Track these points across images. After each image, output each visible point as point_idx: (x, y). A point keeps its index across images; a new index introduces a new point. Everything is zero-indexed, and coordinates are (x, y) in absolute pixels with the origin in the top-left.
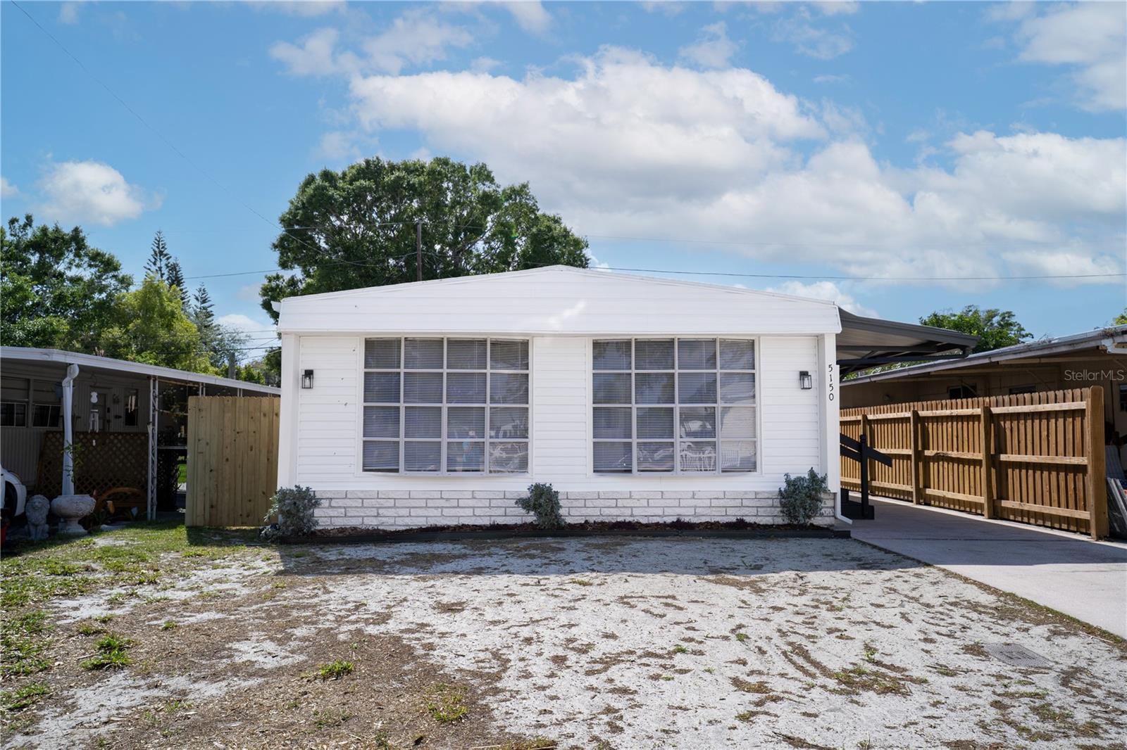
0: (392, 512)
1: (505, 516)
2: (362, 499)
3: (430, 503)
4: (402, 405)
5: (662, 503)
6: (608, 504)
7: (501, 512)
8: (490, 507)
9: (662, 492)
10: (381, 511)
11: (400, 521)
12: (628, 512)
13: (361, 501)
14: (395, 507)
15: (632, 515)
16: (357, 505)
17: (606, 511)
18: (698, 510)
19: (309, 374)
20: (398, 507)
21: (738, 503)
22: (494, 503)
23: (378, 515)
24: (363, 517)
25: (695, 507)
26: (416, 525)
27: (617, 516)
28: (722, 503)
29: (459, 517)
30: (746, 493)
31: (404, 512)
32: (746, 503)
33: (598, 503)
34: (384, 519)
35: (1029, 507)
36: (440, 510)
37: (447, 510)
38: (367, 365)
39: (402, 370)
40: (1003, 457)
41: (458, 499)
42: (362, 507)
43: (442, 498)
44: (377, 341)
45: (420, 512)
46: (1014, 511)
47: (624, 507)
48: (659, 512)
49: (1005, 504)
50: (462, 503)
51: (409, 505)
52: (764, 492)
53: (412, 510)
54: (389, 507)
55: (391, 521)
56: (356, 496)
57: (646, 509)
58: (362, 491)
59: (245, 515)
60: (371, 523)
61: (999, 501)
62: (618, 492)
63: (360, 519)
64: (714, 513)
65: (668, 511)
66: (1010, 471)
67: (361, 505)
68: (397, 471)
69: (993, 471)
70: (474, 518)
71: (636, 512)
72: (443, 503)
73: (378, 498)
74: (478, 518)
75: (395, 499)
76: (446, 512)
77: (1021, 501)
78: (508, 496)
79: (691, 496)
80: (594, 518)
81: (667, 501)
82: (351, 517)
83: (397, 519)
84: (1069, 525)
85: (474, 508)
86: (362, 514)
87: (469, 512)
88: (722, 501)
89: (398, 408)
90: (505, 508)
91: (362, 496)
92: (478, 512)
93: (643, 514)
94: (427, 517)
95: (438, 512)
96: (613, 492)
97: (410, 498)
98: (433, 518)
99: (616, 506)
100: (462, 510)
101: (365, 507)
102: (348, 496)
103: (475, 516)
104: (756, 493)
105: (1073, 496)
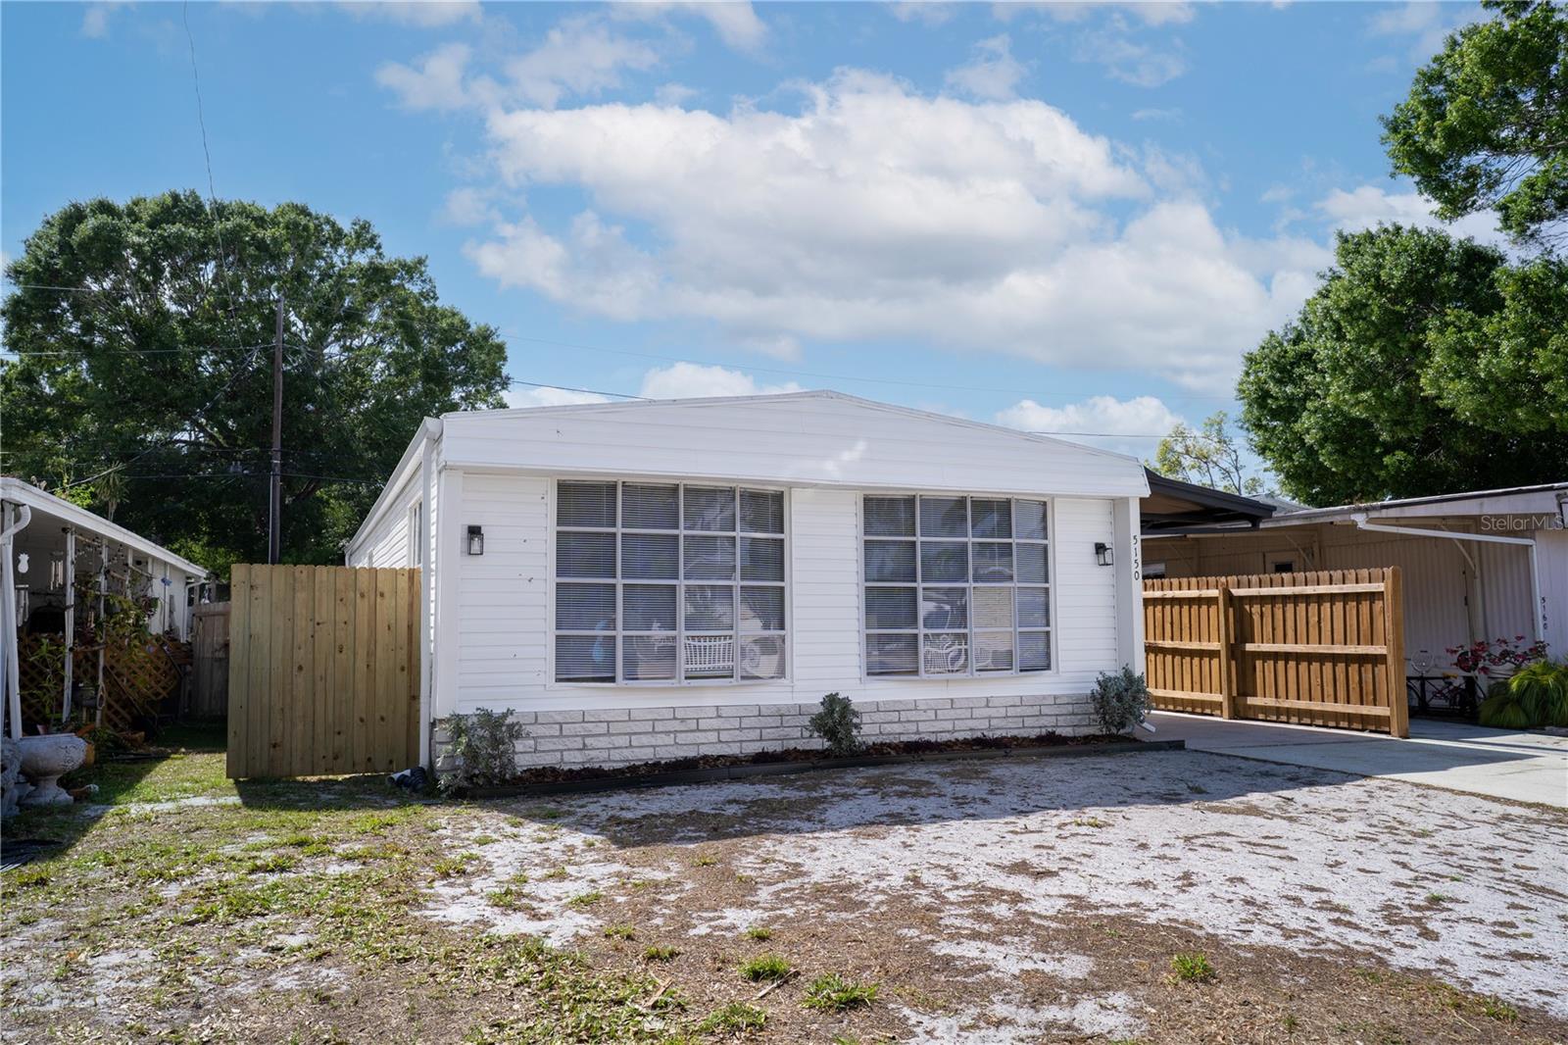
0: (603, 742)
1: (761, 740)
2: (561, 724)
3: (659, 727)
4: (620, 582)
5: (952, 714)
6: (889, 719)
7: (755, 734)
8: (741, 729)
9: (952, 700)
10: (588, 741)
11: (616, 755)
12: (913, 728)
13: (558, 726)
14: (608, 734)
15: (918, 733)
16: (552, 733)
17: (888, 728)
18: (994, 722)
19: (474, 532)
20: (613, 735)
21: (1035, 711)
22: (746, 723)
23: (585, 747)
24: (562, 751)
25: (990, 718)
26: (640, 760)
27: (900, 734)
28: (1019, 711)
29: (698, 745)
30: (1044, 697)
31: (623, 741)
32: (1045, 710)
33: (877, 717)
34: (593, 754)
35: (1292, 703)
36: (672, 735)
37: (683, 735)
38: (561, 520)
39: (619, 530)
40: (1249, 647)
41: (697, 719)
42: (561, 735)
43: (675, 718)
44: (575, 486)
45: (645, 740)
46: (1265, 710)
47: (909, 721)
48: (949, 726)
49: (1250, 701)
50: (703, 724)
51: (629, 731)
52: (1063, 695)
53: (633, 737)
54: (600, 735)
55: (604, 755)
56: (551, 721)
57: (934, 723)
58: (560, 712)
59: (330, 756)
60: (574, 760)
61: (1241, 698)
62: (900, 702)
63: (558, 755)
64: (1010, 725)
65: (959, 725)
66: (1259, 663)
67: (558, 733)
68: (612, 679)
69: (1233, 663)
70: (719, 746)
71: (923, 727)
72: (677, 726)
73: (583, 721)
74: (724, 745)
75: (608, 722)
76: (681, 738)
77: (1277, 697)
78: (764, 712)
79: (984, 704)
80: (873, 738)
81: (958, 711)
82: (544, 751)
83: (612, 752)
84: (1350, 723)
85: (718, 730)
86: (561, 747)
87: (712, 737)
88: (1019, 709)
89: (614, 586)
90: (761, 728)
91: (559, 719)
92: (724, 736)
93: (931, 729)
94: (654, 747)
95: (669, 740)
96: (895, 702)
97: (630, 720)
98: (664, 749)
99: (899, 721)
100: (703, 734)
101: (565, 736)
102: (540, 720)
103: (720, 742)
104: (1055, 697)
105: (1358, 689)
